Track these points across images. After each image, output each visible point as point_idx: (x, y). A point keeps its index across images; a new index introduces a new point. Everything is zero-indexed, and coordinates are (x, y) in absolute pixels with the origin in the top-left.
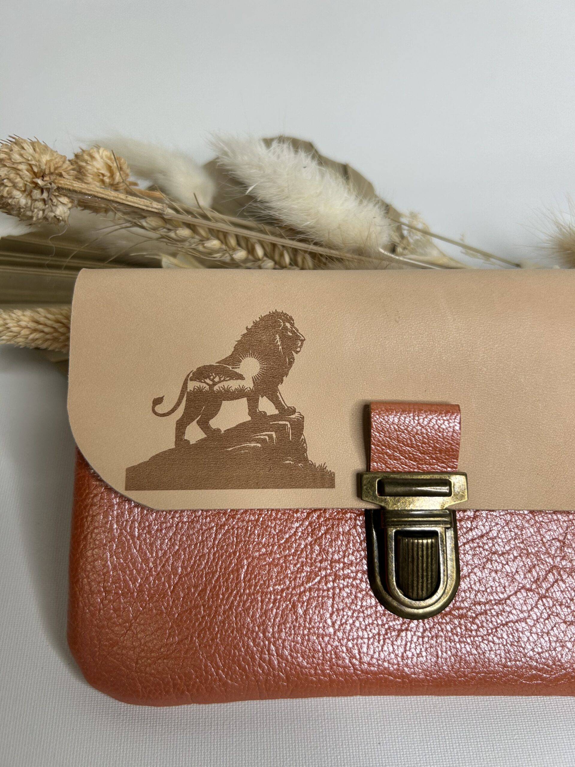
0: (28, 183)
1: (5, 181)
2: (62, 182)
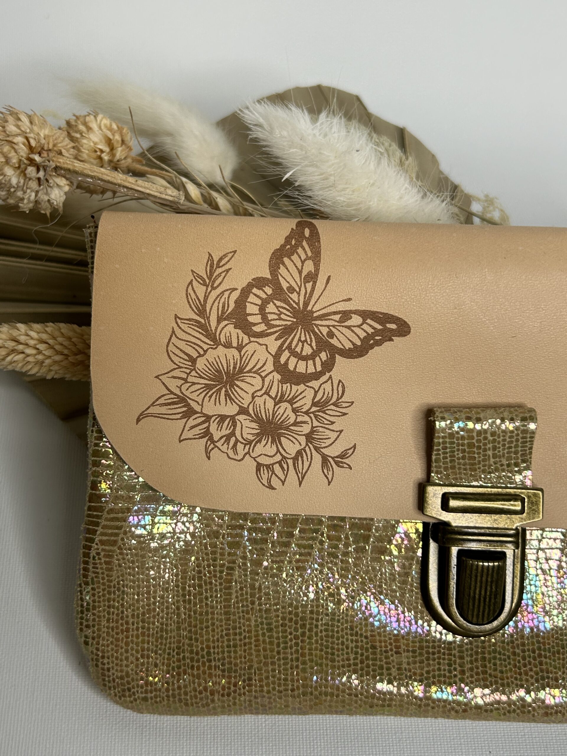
0: (23, 159)
2: (61, 160)
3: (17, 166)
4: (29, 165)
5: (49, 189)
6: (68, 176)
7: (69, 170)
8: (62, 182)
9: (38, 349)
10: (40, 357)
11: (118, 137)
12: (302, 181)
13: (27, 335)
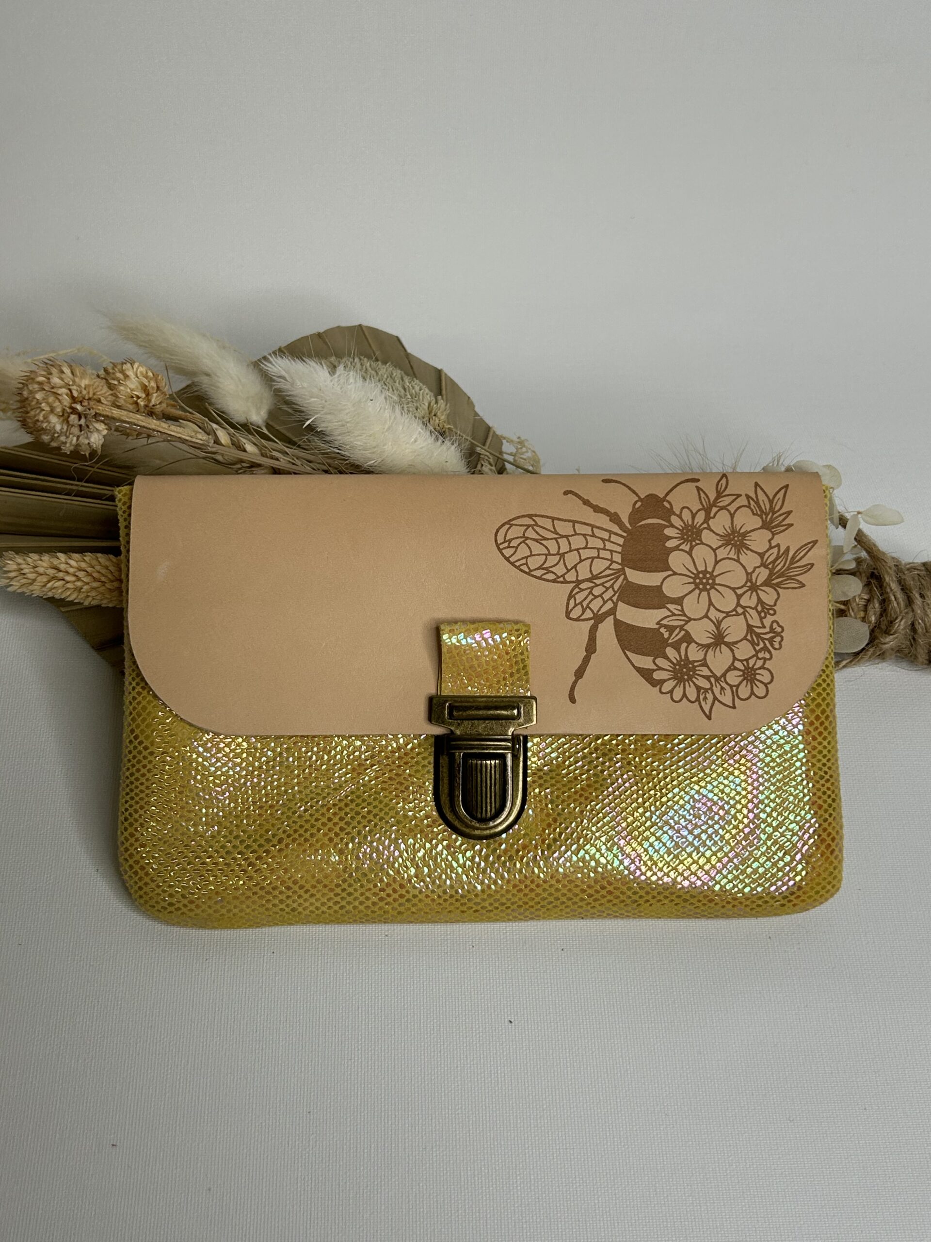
0: (67, 409)
1: (43, 405)
2: (100, 408)
3: (61, 414)
4: (72, 413)
5: (89, 434)
6: (106, 422)
7: (107, 416)
8: (101, 427)
9: (77, 576)
10: (79, 584)
11: (153, 384)
12: (323, 427)
13: (67, 563)
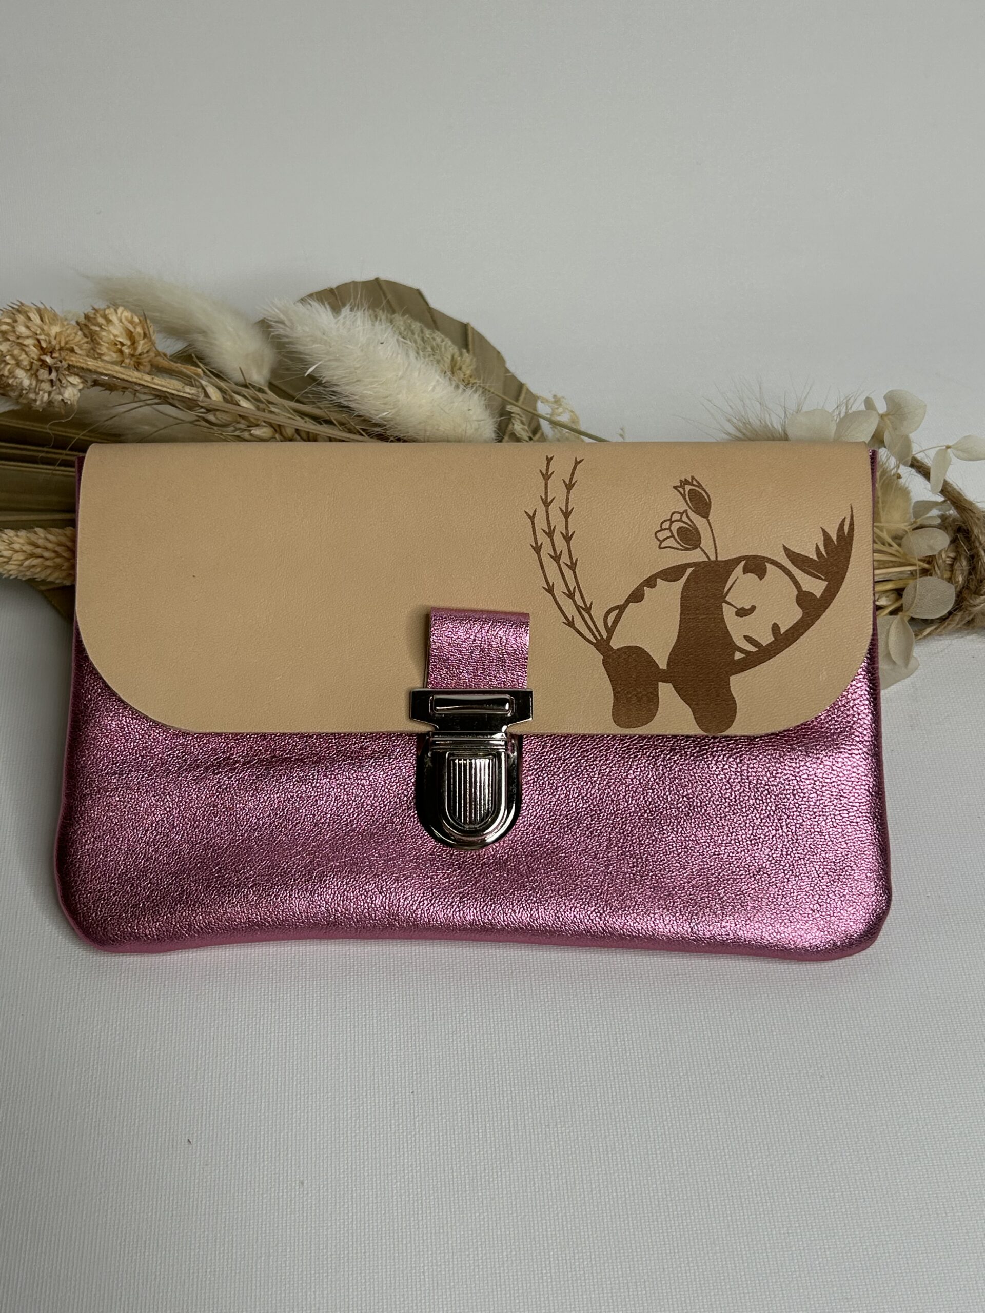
0: (34, 361)
1: (8, 358)
2: (73, 359)
3: (28, 368)
4: (41, 367)
5: (62, 390)
6: (81, 374)
7: (82, 368)
8: (75, 380)
9: (57, 552)
10: (59, 560)
11: (139, 330)
12: (329, 377)
13: (46, 539)
